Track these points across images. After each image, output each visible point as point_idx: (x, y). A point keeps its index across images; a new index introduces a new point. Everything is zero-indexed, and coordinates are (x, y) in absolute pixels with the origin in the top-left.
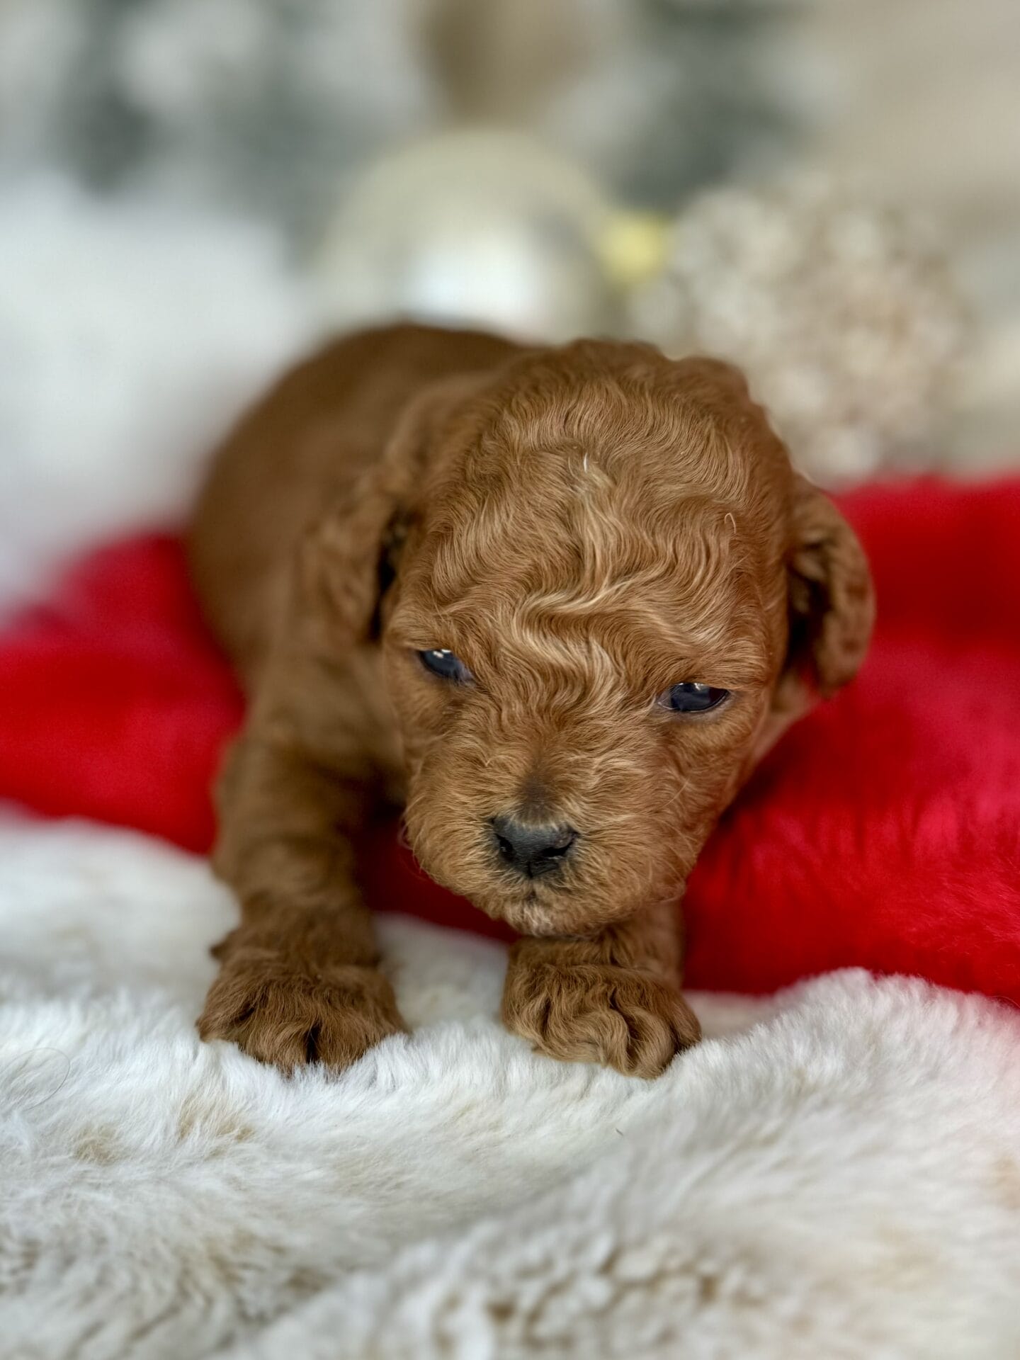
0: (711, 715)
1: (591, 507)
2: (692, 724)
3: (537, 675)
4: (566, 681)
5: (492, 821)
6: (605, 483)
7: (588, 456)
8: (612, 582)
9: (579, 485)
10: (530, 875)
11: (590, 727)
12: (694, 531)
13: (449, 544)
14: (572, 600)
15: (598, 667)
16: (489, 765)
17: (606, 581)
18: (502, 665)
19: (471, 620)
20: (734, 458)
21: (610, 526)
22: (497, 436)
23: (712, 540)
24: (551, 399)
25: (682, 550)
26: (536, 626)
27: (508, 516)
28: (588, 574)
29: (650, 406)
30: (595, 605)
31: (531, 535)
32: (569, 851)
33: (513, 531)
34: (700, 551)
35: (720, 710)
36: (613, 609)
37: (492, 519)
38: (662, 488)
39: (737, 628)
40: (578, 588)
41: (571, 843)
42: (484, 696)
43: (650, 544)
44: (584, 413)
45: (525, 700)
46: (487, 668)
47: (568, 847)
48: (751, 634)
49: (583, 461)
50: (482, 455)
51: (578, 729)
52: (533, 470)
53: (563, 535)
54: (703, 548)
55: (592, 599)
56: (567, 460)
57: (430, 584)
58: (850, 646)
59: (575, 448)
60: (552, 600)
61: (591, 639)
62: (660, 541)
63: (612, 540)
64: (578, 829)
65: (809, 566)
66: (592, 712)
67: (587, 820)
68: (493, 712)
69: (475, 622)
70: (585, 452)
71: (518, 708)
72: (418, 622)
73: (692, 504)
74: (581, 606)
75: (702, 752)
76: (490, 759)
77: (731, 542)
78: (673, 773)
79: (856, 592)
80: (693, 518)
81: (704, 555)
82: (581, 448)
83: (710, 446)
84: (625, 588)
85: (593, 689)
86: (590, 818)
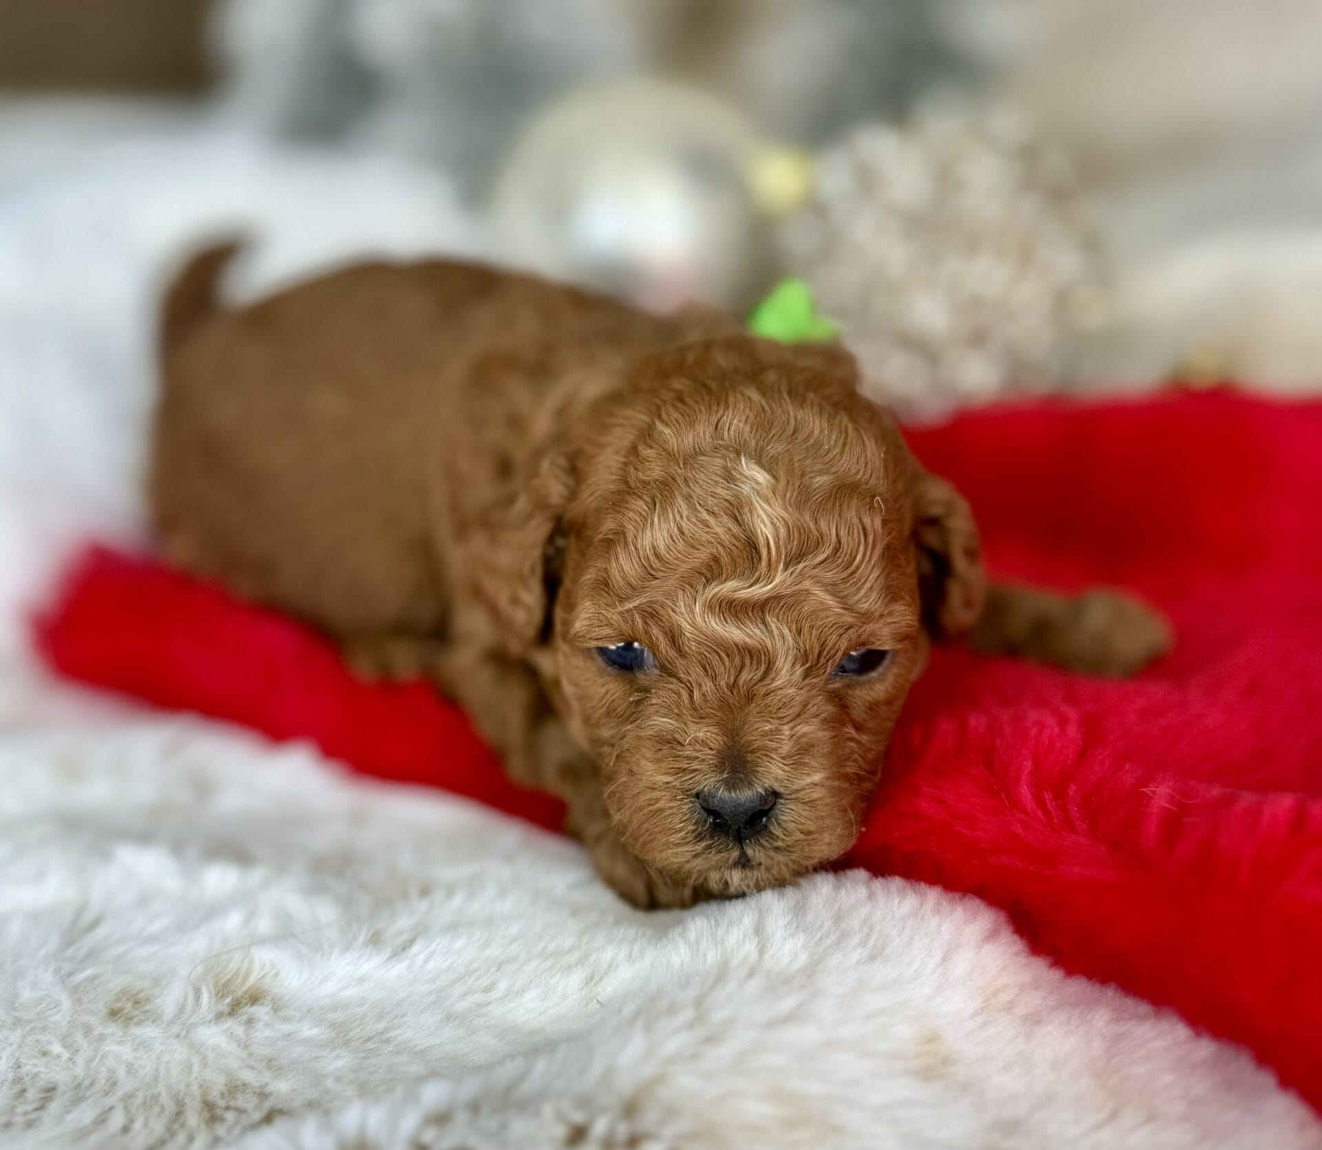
0: (874, 674)
1: (757, 502)
2: (861, 684)
3: (723, 655)
4: (752, 657)
5: (697, 796)
6: (765, 478)
7: (745, 455)
8: (786, 568)
9: (744, 483)
10: (740, 840)
11: (779, 697)
12: (851, 514)
13: (622, 545)
14: (751, 586)
15: (779, 644)
16: (690, 744)
17: (781, 566)
18: (687, 649)
19: (654, 612)
20: (871, 446)
21: (779, 517)
22: (654, 445)
23: (867, 520)
24: (700, 410)
25: (843, 533)
26: (717, 611)
27: (681, 517)
28: (764, 562)
29: (791, 409)
30: (773, 588)
31: (707, 533)
32: (773, 812)
33: (689, 529)
34: (859, 533)
35: (881, 669)
36: (789, 591)
37: (667, 520)
38: (816, 480)
39: (891, 594)
40: (757, 575)
41: (775, 804)
42: (672, 680)
43: (815, 532)
44: (732, 419)
45: (714, 678)
46: (672, 653)
47: (771, 809)
48: (902, 598)
49: (741, 460)
50: (642, 463)
51: (768, 700)
52: (696, 473)
53: (735, 529)
54: (860, 527)
55: (771, 583)
56: (726, 460)
57: (607, 584)
58: (968, 604)
59: (731, 449)
60: (731, 588)
61: (768, 618)
62: (824, 528)
63: (782, 531)
64: (782, 790)
65: (932, 538)
66: (777, 683)
67: (788, 780)
68: (685, 695)
69: (657, 613)
70: (741, 452)
71: (708, 686)
72: (601, 621)
73: (845, 490)
74: (760, 591)
75: (872, 707)
76: (690, 738)
77: (883, 520)
78: (851, 731)
79: (971, 554)
80: (849, 504)
81: (862, 537)
82: (737, 450)
83: (849, 439)
84: (798, 571)
85: (777, 664)
86: (790, 779)
